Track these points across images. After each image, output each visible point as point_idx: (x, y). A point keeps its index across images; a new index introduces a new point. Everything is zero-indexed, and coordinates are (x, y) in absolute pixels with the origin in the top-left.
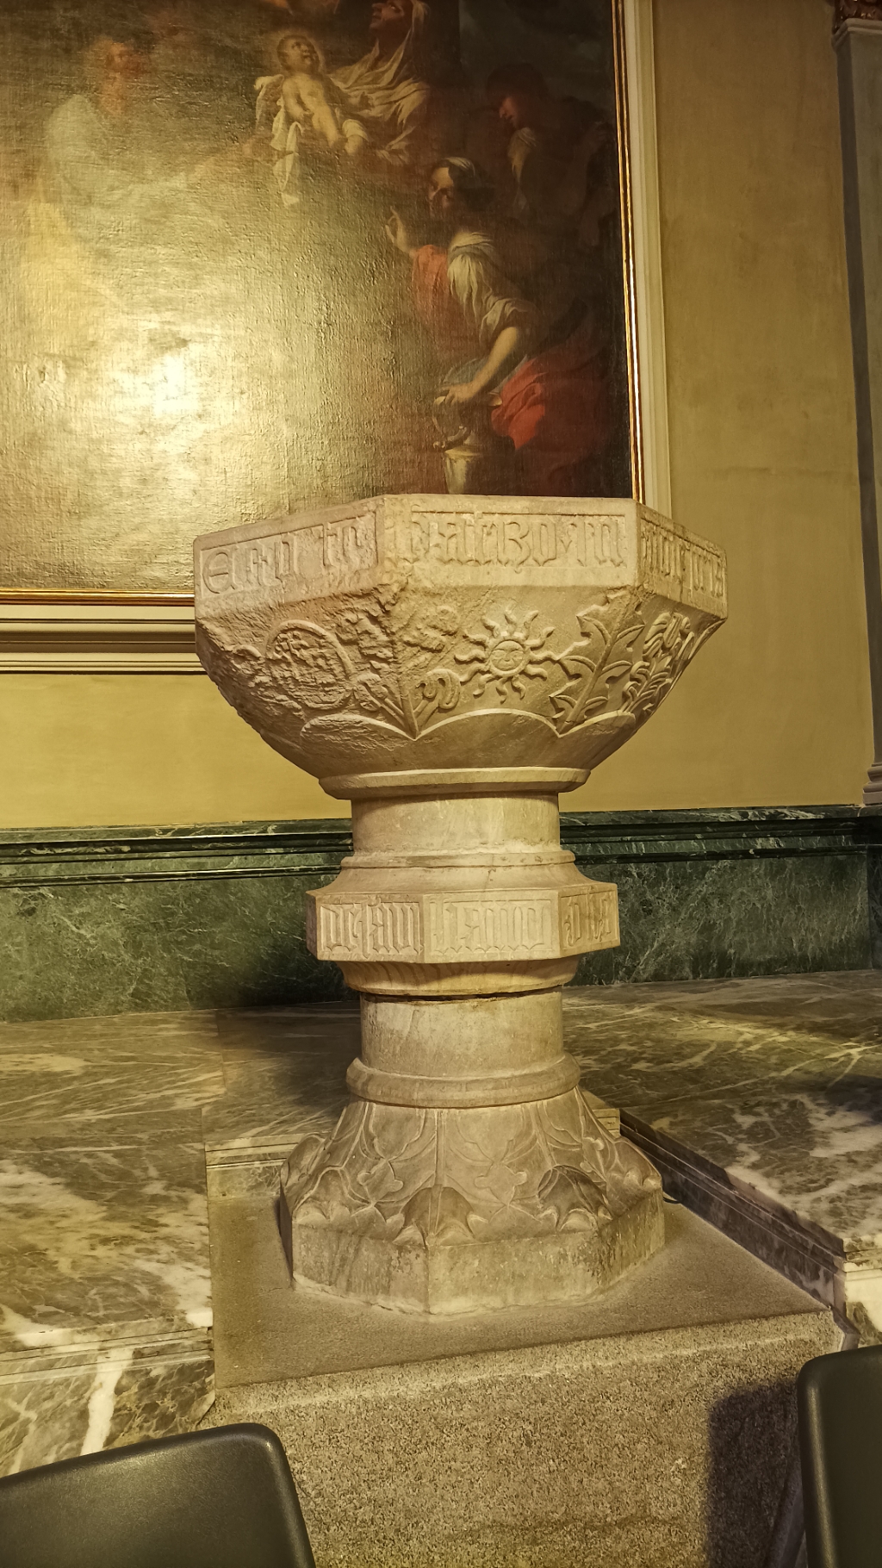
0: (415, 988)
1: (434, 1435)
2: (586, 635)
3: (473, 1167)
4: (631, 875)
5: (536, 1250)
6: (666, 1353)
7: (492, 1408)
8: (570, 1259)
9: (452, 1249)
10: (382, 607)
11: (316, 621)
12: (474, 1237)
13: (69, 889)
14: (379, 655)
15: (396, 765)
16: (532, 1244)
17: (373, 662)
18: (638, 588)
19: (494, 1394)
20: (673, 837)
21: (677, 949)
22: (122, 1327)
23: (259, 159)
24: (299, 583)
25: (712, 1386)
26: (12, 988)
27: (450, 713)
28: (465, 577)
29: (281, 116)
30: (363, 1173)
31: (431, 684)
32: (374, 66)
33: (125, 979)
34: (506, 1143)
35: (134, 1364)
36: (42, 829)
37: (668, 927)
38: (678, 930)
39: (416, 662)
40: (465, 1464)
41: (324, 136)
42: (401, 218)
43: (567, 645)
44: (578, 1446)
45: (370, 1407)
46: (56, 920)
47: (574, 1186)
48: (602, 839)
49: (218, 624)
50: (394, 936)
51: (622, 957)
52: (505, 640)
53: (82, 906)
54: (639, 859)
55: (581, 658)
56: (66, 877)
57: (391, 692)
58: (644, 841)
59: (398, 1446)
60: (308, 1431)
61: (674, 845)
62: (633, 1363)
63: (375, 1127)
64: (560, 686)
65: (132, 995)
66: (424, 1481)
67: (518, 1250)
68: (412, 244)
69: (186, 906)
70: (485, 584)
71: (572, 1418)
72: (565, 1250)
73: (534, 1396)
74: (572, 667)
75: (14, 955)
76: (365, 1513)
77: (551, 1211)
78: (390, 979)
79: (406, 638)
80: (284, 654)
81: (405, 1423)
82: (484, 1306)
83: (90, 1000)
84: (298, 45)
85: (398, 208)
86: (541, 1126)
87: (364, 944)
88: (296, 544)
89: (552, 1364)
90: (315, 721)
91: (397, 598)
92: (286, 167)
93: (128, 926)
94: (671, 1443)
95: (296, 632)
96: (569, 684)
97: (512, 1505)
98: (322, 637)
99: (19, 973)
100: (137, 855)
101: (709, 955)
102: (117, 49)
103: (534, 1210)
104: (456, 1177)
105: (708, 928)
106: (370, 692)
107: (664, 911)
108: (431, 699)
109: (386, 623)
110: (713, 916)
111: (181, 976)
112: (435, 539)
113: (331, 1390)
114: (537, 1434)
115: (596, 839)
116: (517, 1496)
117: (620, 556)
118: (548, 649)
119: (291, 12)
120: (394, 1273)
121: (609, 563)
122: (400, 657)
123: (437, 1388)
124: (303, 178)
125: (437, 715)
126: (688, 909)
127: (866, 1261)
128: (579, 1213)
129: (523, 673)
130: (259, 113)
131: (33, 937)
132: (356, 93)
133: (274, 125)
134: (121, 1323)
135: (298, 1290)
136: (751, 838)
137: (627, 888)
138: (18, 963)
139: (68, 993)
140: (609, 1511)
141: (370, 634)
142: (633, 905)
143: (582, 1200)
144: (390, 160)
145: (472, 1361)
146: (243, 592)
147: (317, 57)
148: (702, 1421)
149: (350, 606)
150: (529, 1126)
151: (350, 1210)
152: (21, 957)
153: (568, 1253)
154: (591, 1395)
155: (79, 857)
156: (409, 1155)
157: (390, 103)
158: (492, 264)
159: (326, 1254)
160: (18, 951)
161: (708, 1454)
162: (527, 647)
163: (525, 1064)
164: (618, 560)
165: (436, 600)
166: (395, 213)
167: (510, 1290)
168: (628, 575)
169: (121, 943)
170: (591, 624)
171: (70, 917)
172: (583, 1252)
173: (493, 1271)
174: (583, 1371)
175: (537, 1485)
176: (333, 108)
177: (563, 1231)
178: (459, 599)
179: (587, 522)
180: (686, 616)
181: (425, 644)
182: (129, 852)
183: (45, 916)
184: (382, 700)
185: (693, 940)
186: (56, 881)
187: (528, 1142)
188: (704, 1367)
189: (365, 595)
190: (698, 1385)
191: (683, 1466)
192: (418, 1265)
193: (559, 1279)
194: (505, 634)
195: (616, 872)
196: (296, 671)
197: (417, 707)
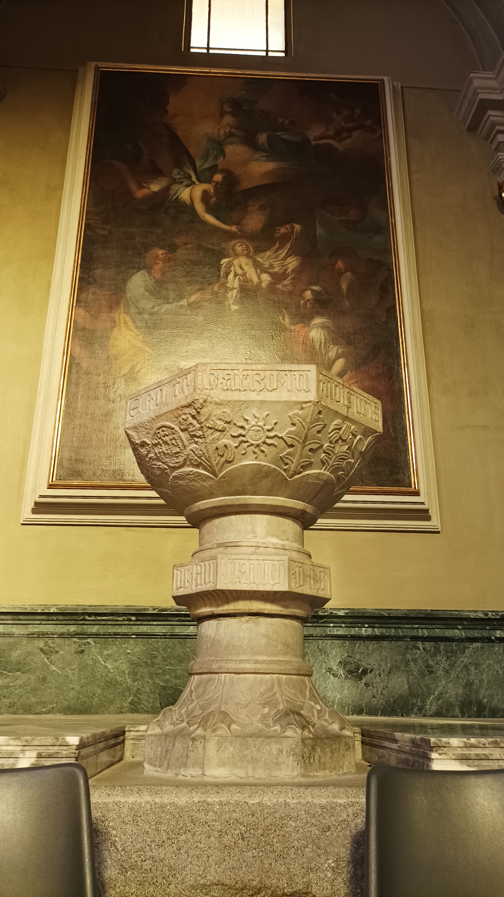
0: (217, 609)
1: (190, 826)
2: (294, 424)
3: (239, 703)
4: (419, 649)
5: (266, 745)
6: (328, 800)
7: (224, 817)
8: (285, 753)
9: (218, 739)
10: (196, 410)
11: (171, 421)
12: (232, 734)
13: (102, 640)
14: (197, 434)
15: (211, 495)
16: (263, 742)
17: (195, 439)
18: (318, 402)
19: (227, 809)
20: (443, 627)
21: (450, 697)
22: (33, 739)
23: (221, 292)
24: (164, 406)
25: (354, 822)
26: (67, 695)
27: (232, 463)
28: (236, 396)
29: (232, 274)
30: (185, 709)
31: (221, 448)
32: (276, 251)
33: (127, 693)
34: (259, 694)
35: (37, 761)
36: (92, 606)
37: (444, 682)
38: (450, 685)
39: (213, 437)
40: (205, 845)
41: (252, 281)
42: (287, 313)
43: (285, 430)
44: (270, 843)
45: (157, 806)
46: (94, 657)
47: (292, 715)
48: (401, 626)
49: (133, 431)
50: (205, 578)
51: (416, 699)
52: (254, 426)
53: (108, 650)
54: (423, 639)
55: (292, 436)
56: (102, 633)
57: (203, 453)
58: (426, 629)
59: (169, 828)
60: (122, 814)
61: (445, 632)
62: (308, 802)
63: (194, 687)
64: (284, 451)
65: (130, 703)
66: (181, 852)
67: (255, 744)
68: (291, 324)
69: (163, 653)
70: (243, 399)
71: (268, 826)
72: (282, 747)
73: (248, 812)
74: (289, 441)
75: (71, 676)
76: (147, 865)
77: (278, 728)
78: (205, 606)
79: (207, 425)
80: (159, 440)
81: (174, 816)
82: (235, 775)
83: (107, 704)
84: (241, 245)
85: (285, 308)
86: (280, 687)
87: (192, 584)
88: (164, 390)
89: (262, 797)
90: (174, 474)
91: (202, 406)
92: (233, 294)
93: (131, 663)
94: (326, 850)
95: (163, 429)
96: (288, 450)
97: (230, 873)
98: (173, 429)
99: (72, 686)
100: (139, 623)
101: (471, 702)
102: (160, 252)
103: (268, 726)
104: (230, 708)
105: (469, 685)
106: (195, 454)
107: (440, 672)
108: (222, 456)
109: (198, 418)
110: (472, 677)
111: (157, 694)
112: (221, 380)
113: (138, 795)
114: (248, 834)
115: (396, 626)
116: (233, 868)
117: (307, 388)
118: (276, 431)
119: (239, 233)
120: (189, 754)
121: (303, 391)
122: (206, 435)
123: (196, 802)
124: (241, 298)
125: (226, 465)
126: (455, 672)
127: (445, 753)
128: (292, 728)
129: (264, 443)
130: (222, 273)
131: (82, 666)
132: (267, 263)
133: (229, 278)
134: (33, 737)
135: (146, 773)
136: (492, 630)
137: (417, 656)
138: (72, 680)
139: (96, 699)
140: (286, 885)
141: (192, 424)
142: (421, 667)
143: (295, 722)
144: (282, 289)
145: (216, 789)
146: (143, 414)
147: (250, 249)
148: (348, 842)
149: (184, 412)
150: (273, 686)
151: (174, 726)
152: (74, 677)
153: (285, 750)
154: (281, 815)
155: (109, 623)
156: (207, 698)
157: (284, 266)
158: (332, 331)
159: (159, 749)
160: (73, 673)
161: (349, 862)
162: (265, 430)
163: (274, 655)
164: (307, 390)
165: (221, 407)
166: (284, 311)
167: (250, 767)
168: (312, 396)
169: (127, 672)
170: (295, 419)
171: (101, 656)
172: (292, 750)
173: (241, 755)
174: (278, 803)
175: (246, 864)
176: (256, 269)
177: (282, 737)
178: (231, 406)
179: (292, 374)
180: (353, 425)
181: (216, 428)
182: (135, 621)
183: (89, 655)
184: (200, 458)
185: (460, 691)
186: (96, 635)
187: (271, 694)
188: (350, 810)
189: (189, 406)
190: (345, 821)
191: (333, 865)
192: (200, 747)
193: (278, 764)
194: (254, 423)
195: (410, 647)
196: (164, 448)
197: (216, 461)
